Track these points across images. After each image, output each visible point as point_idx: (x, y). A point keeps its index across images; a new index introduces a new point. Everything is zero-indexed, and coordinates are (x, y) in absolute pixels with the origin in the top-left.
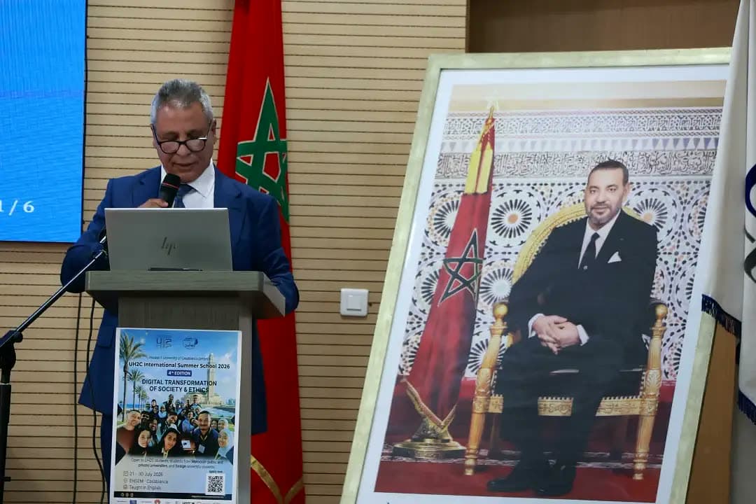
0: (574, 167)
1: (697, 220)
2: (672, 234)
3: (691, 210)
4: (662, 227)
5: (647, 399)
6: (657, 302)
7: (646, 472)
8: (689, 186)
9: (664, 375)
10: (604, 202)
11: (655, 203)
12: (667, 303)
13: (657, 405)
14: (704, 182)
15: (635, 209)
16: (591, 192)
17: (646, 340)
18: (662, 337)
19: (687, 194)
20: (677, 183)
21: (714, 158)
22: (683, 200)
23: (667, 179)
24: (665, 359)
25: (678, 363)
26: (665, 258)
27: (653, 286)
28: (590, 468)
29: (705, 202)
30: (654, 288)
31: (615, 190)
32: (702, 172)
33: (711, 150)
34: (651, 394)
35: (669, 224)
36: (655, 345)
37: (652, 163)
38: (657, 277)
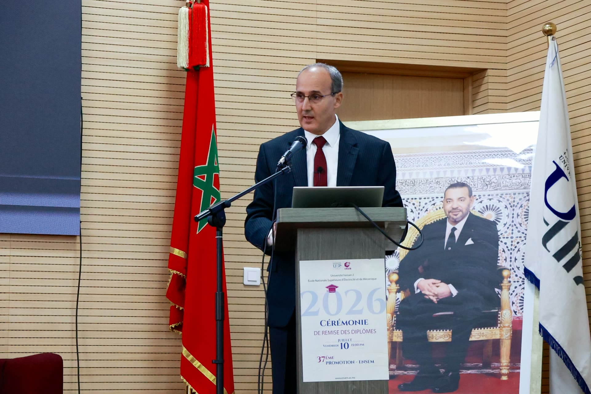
0: (433, 188)
1: (524, 217)
2: (507, 226)
3: (518, 211)
4: (499, 222)
5: (504, 329)
6: (501, 268)
7: (509, 375)
8: (515, 196)
9: (513, 313)
10: (457, 208)
11: (493, 207)
12: (509, 269)
13: (511, 332)
14: (525, 193)
15: (479, 211)
16: (447, 202)
17: (498, 292)
18: (509, 289)
19: (514, 201)
20: (507, 194)
21: (530, 178)
22: (512, 205)
23: (499, 192)
24: (513, 303)
25: (523, 305)
26: (505, 240)
27: (499, 258)
28: (470, 374)
29: (527, 205)
30: (499, 260)
31: (464, 200)
32: (523, 187)
33: (527, 174)
34: (507, 325)
35: (504, 219)
36: (504, 295)
37: (487, 183)
38: (500, 253)
